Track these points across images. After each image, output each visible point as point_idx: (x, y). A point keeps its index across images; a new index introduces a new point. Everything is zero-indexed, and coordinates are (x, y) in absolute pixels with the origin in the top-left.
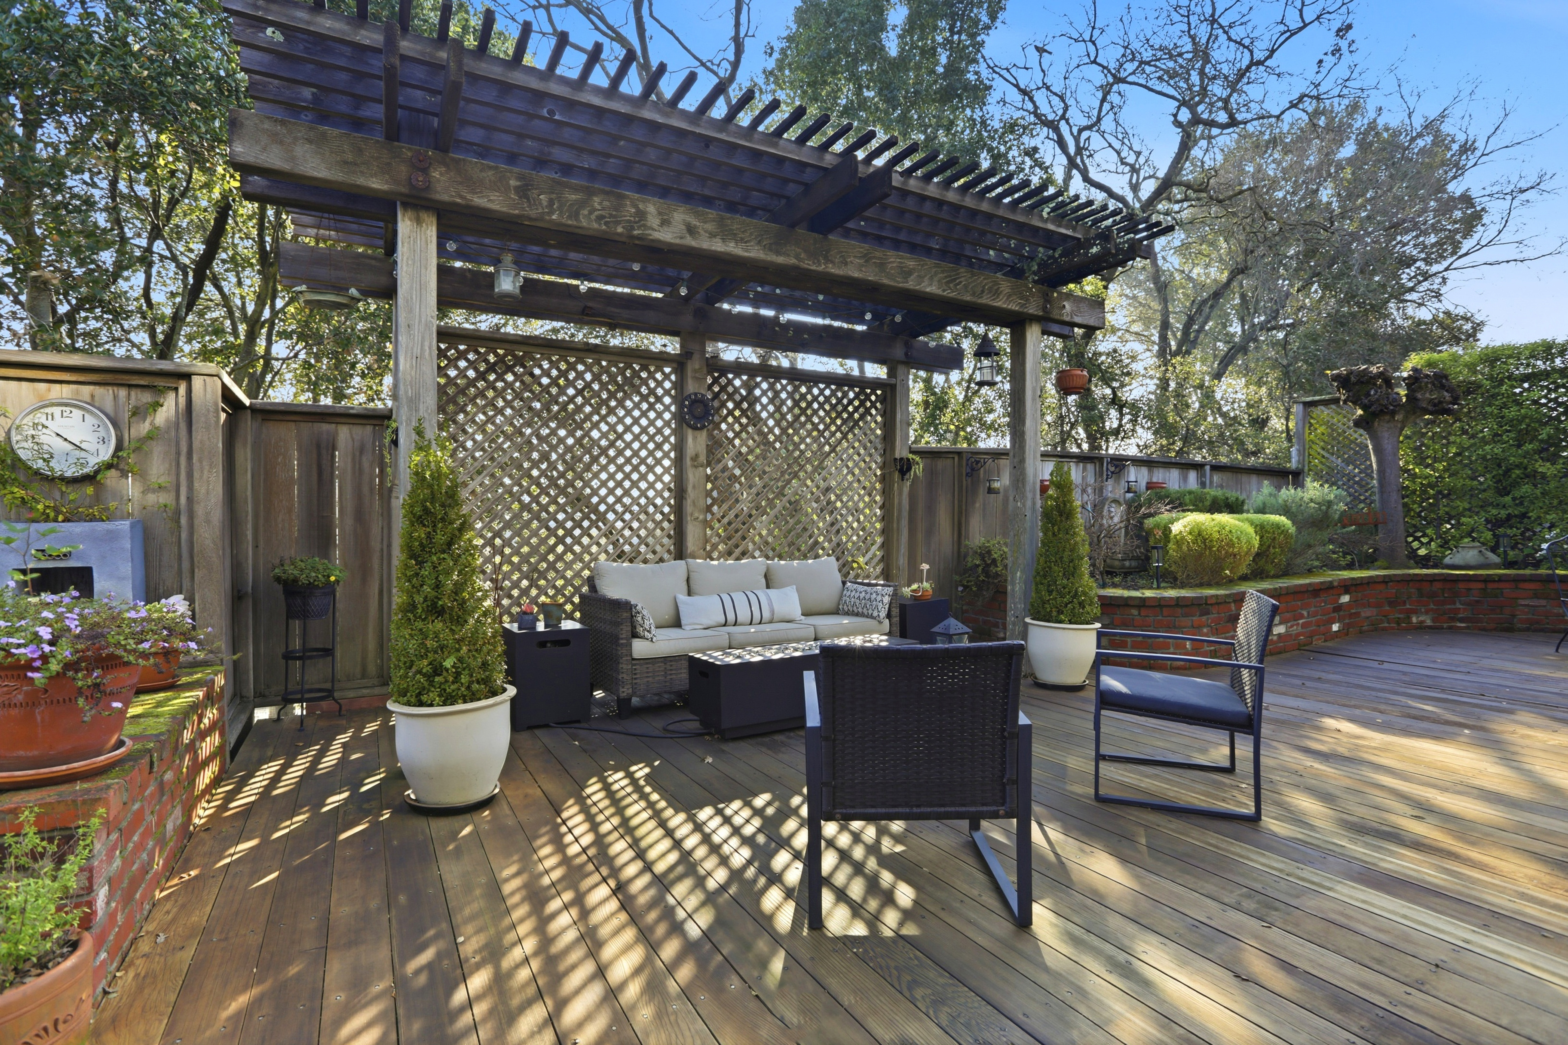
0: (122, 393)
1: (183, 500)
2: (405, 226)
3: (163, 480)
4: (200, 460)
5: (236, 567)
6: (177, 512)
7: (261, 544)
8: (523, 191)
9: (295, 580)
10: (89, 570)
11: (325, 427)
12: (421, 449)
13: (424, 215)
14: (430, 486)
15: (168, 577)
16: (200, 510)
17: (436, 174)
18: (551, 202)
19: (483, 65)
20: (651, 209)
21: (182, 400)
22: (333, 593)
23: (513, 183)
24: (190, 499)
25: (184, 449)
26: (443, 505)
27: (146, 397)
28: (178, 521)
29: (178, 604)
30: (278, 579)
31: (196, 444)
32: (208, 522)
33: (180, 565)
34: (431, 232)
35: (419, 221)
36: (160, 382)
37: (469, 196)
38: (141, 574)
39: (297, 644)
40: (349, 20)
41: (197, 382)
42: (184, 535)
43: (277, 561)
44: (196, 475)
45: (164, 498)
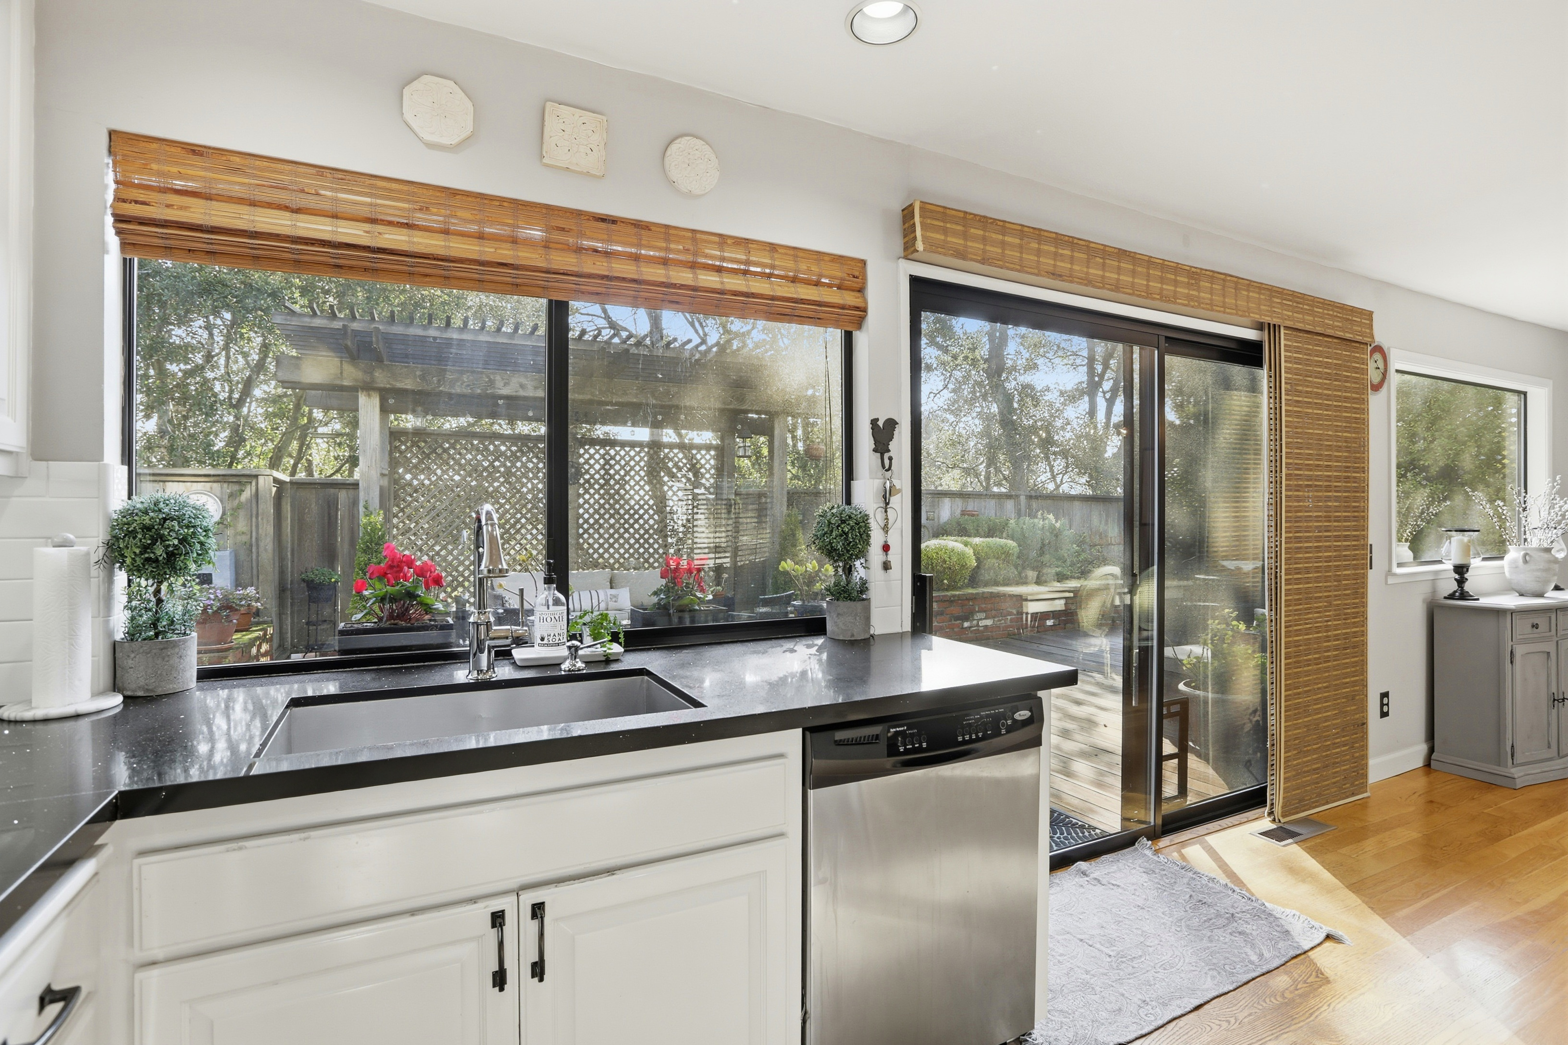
0: (225, 485)
1: (254, 539)
2: (362, 399)
3: (244, 529)
4: (262, 519)
5: (282, 572)
6: (251, 545)
7: (296, 560)
8: (423, 378)
9: (313, 581)
10: (211, 575)
11: (332, 491)
12: (367, 516)
13: (372, 393)
14: (369, 535)
15: (245, 577)
16: (262, 544)
17: (377, 374)
18: (439, 381)
19: (394, 328)
20: (498, 378)
21: (254, 488)
22: (335, 588)
23: (418, 373)
24: (257, 539)
25: (254, 512)
26: (376, 544)
27: (236, 487)
28: (251, 551)
29: (251, 591)
30: (304, 580)
31: (260, 511)
32: (266, 550)
33: (252, 572)
34: (376, 401)
35: (369, 396)
36: (244, 480)
37: (394, 383)
38: (233, 577)
39: (314, 617)
40: (328, 318)
41: (261, 479)
42: (254, 557)
43: (303, 570)
44: (260, 527)
45: (245, 538)
